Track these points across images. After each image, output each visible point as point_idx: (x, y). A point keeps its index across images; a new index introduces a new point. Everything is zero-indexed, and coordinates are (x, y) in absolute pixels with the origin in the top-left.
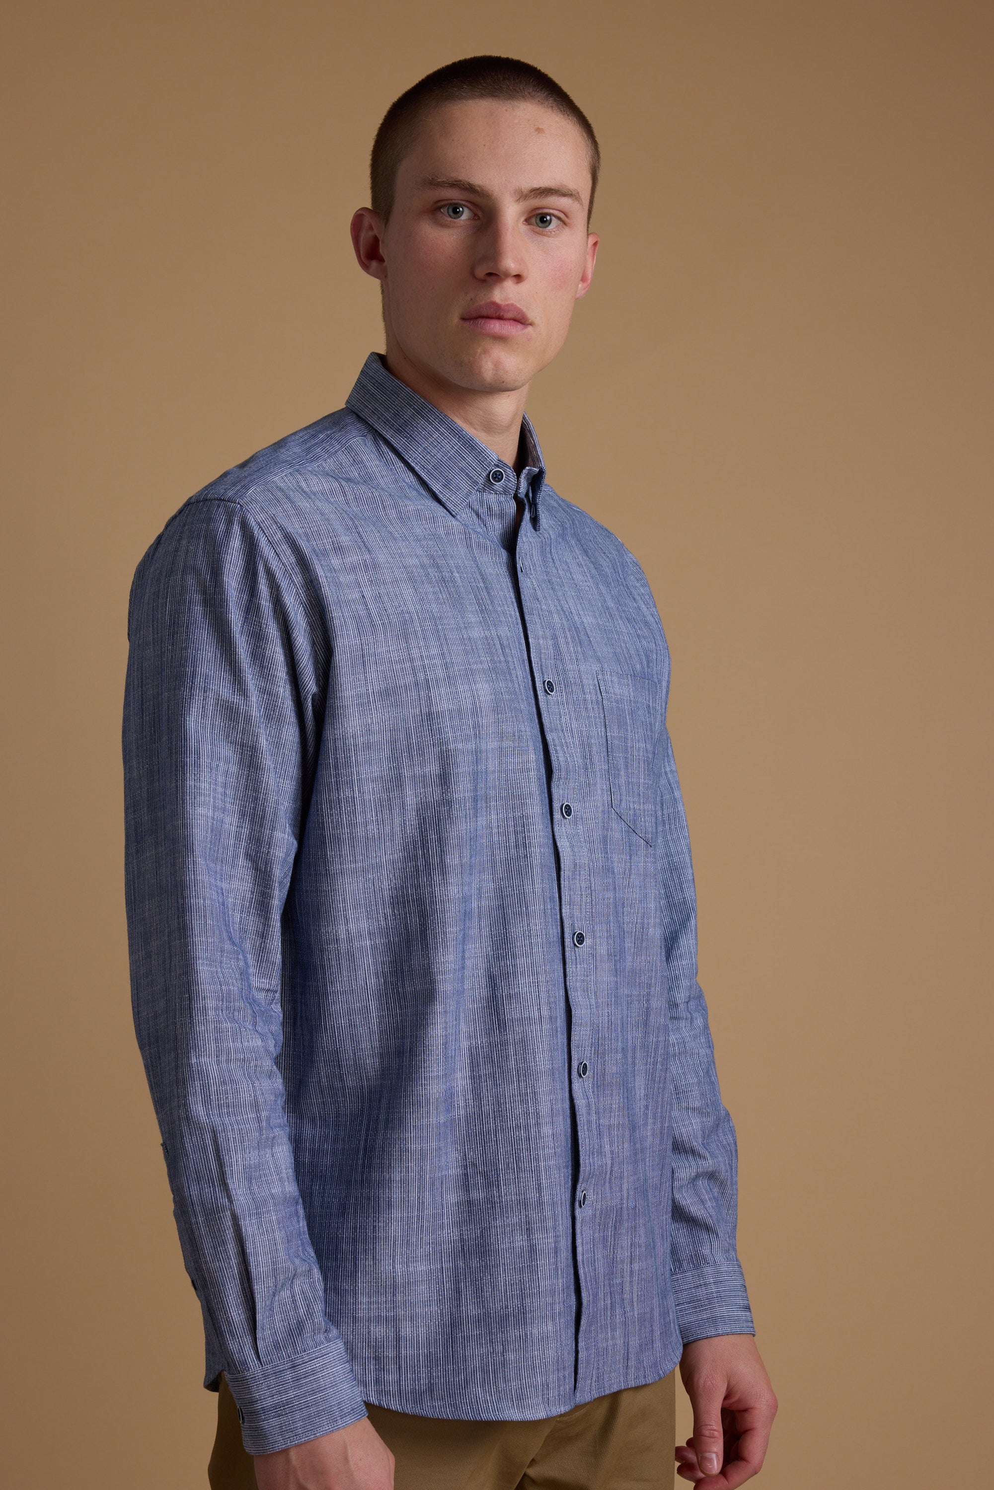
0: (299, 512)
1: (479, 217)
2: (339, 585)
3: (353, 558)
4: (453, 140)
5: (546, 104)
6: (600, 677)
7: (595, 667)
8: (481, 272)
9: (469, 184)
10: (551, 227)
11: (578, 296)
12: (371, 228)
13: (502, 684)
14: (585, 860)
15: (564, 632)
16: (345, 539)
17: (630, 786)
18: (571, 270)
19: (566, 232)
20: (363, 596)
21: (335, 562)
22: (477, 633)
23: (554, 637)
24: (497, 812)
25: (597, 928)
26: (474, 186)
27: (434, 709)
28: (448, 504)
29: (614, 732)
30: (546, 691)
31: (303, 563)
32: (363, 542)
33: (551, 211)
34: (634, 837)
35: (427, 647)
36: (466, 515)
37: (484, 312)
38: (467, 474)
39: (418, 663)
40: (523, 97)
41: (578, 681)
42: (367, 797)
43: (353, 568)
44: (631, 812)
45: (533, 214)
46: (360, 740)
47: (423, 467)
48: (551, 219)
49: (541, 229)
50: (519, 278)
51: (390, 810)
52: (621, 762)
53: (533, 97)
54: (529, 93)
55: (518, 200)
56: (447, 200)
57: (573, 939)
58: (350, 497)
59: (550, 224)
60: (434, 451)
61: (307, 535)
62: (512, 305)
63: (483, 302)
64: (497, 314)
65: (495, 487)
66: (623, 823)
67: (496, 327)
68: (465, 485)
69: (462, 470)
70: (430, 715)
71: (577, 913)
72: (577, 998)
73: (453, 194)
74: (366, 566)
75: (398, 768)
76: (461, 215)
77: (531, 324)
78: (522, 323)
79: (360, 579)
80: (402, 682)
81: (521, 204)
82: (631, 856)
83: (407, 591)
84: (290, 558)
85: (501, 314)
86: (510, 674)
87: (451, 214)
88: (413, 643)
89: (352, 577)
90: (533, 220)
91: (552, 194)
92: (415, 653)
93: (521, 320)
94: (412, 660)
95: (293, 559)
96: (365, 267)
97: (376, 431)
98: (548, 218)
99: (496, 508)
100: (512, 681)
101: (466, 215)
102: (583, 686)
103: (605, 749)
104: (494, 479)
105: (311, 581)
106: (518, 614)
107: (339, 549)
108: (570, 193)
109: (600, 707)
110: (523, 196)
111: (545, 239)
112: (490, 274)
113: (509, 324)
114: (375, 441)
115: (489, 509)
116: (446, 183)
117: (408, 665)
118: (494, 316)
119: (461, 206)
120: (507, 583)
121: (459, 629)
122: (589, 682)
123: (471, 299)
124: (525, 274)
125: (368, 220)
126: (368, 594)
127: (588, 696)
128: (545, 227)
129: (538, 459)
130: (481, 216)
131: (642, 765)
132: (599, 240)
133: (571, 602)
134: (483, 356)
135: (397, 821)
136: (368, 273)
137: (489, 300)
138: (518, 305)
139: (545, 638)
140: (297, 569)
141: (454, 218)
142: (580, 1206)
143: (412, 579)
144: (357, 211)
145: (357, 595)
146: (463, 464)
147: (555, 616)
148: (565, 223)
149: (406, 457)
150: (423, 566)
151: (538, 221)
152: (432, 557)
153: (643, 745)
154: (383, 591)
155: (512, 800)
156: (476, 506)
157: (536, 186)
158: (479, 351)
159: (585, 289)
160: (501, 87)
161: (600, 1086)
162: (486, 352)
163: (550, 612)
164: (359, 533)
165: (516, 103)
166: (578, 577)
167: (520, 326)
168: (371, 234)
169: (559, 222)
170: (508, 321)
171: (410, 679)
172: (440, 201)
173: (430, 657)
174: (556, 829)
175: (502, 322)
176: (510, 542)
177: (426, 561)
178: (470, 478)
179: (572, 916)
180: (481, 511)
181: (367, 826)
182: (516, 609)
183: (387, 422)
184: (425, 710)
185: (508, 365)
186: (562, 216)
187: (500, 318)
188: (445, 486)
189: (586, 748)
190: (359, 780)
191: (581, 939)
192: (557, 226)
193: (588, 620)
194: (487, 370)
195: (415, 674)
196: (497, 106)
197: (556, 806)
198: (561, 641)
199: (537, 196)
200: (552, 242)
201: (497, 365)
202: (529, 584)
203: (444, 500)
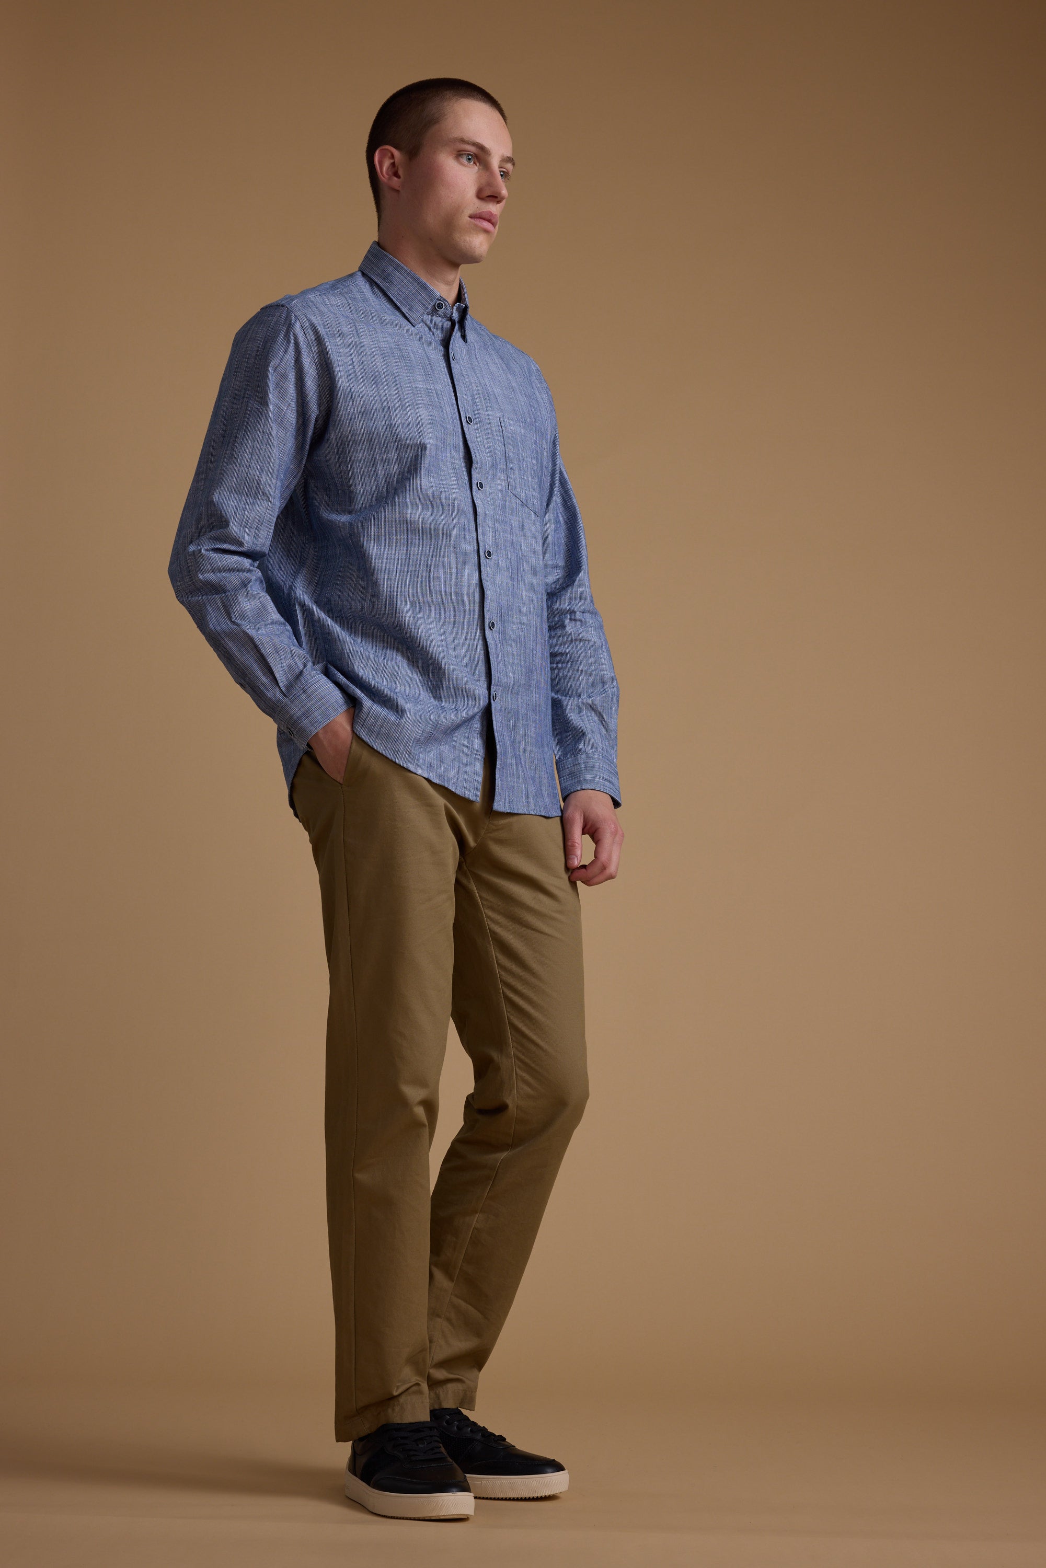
0: (321, 312)
2: (339, 354)
3: (350, 340)
6: (501, 419)
7: (498, 414)
13: (436, 413)
14: (491, 513)
15: (479, 394)
16: (346, 330)
17: (523, 481)
20: (353, 361)
21: (339, 341)
22: (421, 385)
23: (473, 396)
25: (499, 551)
27: (393, 422)
28: (411, 319)
29: (510, 449)
30: (467, 422)
31: (319, 340)
32: (357, 332)
34: (526, 509)
35: (389, 390)
36: (421, 327)
37: (484, 216)
38: (422, 303)
39: (383, 398)
41: (487, 420)
43: (349, 346)
44: (524, 494)
46: (351, 439)
47: (398, 299)
51: (369, 478)
52: (516, 467)
57: (485, 553)
58: (353, 309)
60: (404, 290)
61: (324, 325)
65: (440, 313)
66: (517, 499)
68: (420, 309)
69: (419, 301)
70: (390, 425)
71: (487, 541)
72: (487, 585)
74: (356, 345)
75: (374, 454)
79: (352, 352)
80: (375, 407)
82: (523, 518)
83: (379, 360)
84: (312, 337)
86: (442, 409)
88: (381, 387)
89: (347, 350)
92: (382, 392)
94: (380, 396)
95: (313, 338)
97: (373, 280)
99: (439, 324)
100: (442, 412)
102: (490, 423)
103: (504, 457)
104: (438, 307)
105: (322, 351)
106: (449, 380)
107: (341, 334)
109: (502, 435)
112: (491, 196)
114: (371, 286)
115: (436, 324)
117: (378, 398)
120: (443, 364)
121: (410, 382)
122: (494, 422)
126: (355, 360)
127: (494, 429)
129: (465, 300)
131: (529, 470)
133: (486, 380)
134: (476, 238)
135: (373, 484)
139: (466, 395)
140: (315, 343)
142: (494, 700)
143: (383, 355)
145: (349, 360)
146: (420, 298)
147: (474, 386)
149: (388, 293)
150: (391, 348)
152: (398, 344)
153: (529, 460)
154: (364, 359)
156: (428, 322)
158: (474, 235)
161: (503, 637)
162: (477, 236)
163: (471, 383)
164: (355, 326)
166: (493, 368)
171: (378, 406)
172: (463, 151)
173: (390, 395)
174: (474, 494)
176: (446, 343)
177: (393, 346)
178: (424, 305)
179: (484, 541)
180: (430, 325)
182: (449, 378)
183: (378, 275)
184: (388, 423)
188: (410, 309)
189: (493, 453)
191: (489, 554)
193: (497, 390)
195: (382, 404)
197: (474, 482)
198: (477, 399)
201: (481, 244)
202: (458, 367)
203: (408, 317)
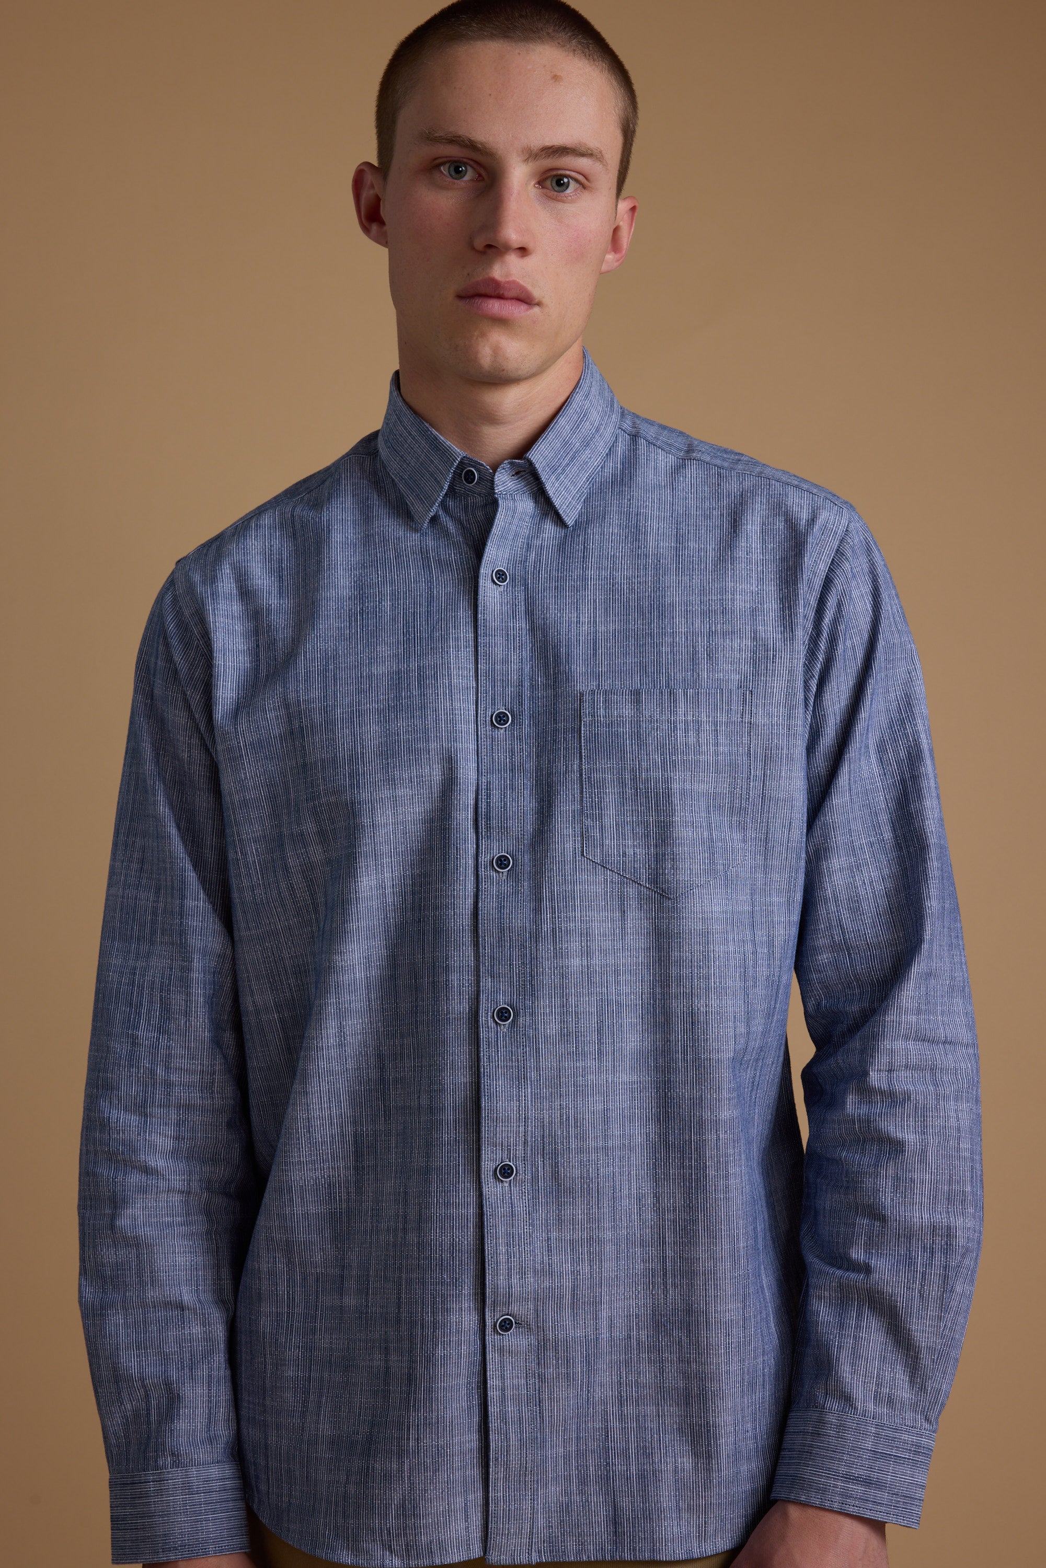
1: (483, 178)
2: (231, 633)
4: (455, 88)
5: (568, 46)
6: (586, 698)
8: (479, 243)
9: (470, 141)
10: (568, 191)
11: (604, 268)
12: (372, 186)
14: (522, 922)
16: (257, 583)
17: (628, 827)
18: (590, 241)
19: (586, 195)
20: (258, 644)
24: (392, 870)
26: (476, 142)
28: (417, 518)
29: (595, 764)
33: (568, 173)
34: (634, 890)
37: (483, 290)
38: (435, 479)
40: (540, 38)
41: (551, 708)
42: (250, 859)
44: (629, 859)
45: (545, 176)
46: (236, 798)
47: (402, 479)
48: (569, 182)
49: (555, 193)
50: (523, 251)
51: (275, 873)
52: (610, 798)
53: (552, 38)
54: (548, 34)
55: (526, 160)
56: (446, 157)
57: (492, 1015)
59: (567, 187)
60: (409, 458)
62: (514, 282)
63: (481, 278)
64: (496, 292)
66: (609, 873)
67: (495, 307)
68: (433, 492)
69: (431, 474)
72: (493, 1087)
73: (453, 151)
75: (280, 826)
76: (464, 176)
77: (539, 304)
78: (526, 303)
79: (260, 625)
80: (277, 732)
81: (530, 164)
85: (501, 292)
87: (453, 173)
88: (292, 687)
89: (252, 624)
90: (548, 183)
91: (568, 153)
92: (292, 698)
93: (526, 299)
96: (366, 230)
98: (566, 180)
101: (469, 175)
102: (556, 713)
103: (576, 786)
104: (466, 480)
108: (590, 152)
109: (577, 735)
110: (532, 155)
111: (560, 206)
112: (489, 246)
113: (510, 304)
116: (443, 139)
117: (283, 712)
118: (493, 294)
119: (465, 164)
122: (566, 707)
123: (468, 274)
124: (530, 246)
125: (369, 177)
126: (263, 641)
127: (561, 725)
128: (562, 192)
130: (485, 177)
131: (652, 799)
132: (637, 204)
134: (480, 339)
136: (370, 237)
137: (487, 276)
138: (522, 282)
139: (508, 661)
141: (456, 179)
142: (496, 1333)
144: (359, 166)
145: (251, 644)
146: (431, 468)
148: (584, 187)
149: (390, 471)
151: (554, 184)
153: (657, 774)
154: (279, 636)
155: (411, 856)
156: (445, 518)
157: (548, 143)
158: (476, 333)
159: (618, 260)
160: (515, 26)
162: (483, 335)
165: (531, 46)
167: (523, 307)
168: (372, 192)
169: (578, 185)
170: (509, 301)
171: (286, 729)
172: (440, 158)
174: (481, 886)
175: (502, 301)
178: (438, 483)
180: (449, 522)
181: (254, 890)
184: (300, 761)
185: (508, 351)
186: (580, 178)
187: (500, 297)
189: (545, 787)
190: (240, 840)
191: (504, 1014)
192: (576, 190)
194: (485, 356)
195: (290, 723)
196: (508, 48)
199: (549, 156)
200: (569, 209)
201: (496, 350)
203: (414, 514)
